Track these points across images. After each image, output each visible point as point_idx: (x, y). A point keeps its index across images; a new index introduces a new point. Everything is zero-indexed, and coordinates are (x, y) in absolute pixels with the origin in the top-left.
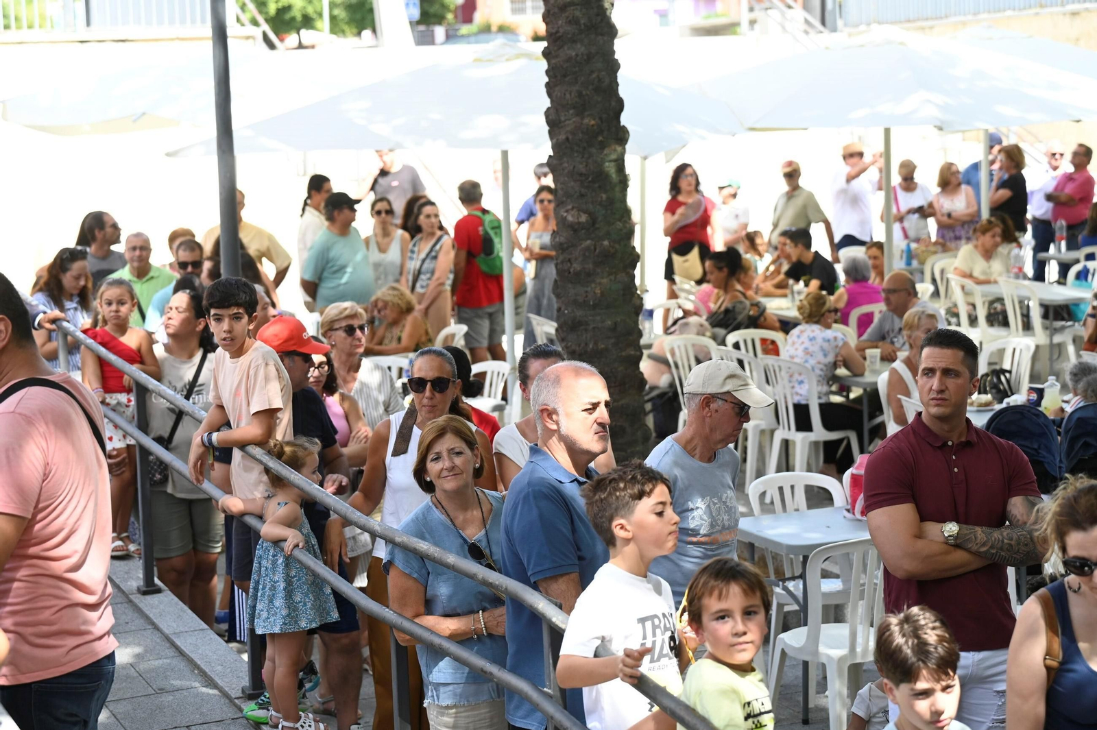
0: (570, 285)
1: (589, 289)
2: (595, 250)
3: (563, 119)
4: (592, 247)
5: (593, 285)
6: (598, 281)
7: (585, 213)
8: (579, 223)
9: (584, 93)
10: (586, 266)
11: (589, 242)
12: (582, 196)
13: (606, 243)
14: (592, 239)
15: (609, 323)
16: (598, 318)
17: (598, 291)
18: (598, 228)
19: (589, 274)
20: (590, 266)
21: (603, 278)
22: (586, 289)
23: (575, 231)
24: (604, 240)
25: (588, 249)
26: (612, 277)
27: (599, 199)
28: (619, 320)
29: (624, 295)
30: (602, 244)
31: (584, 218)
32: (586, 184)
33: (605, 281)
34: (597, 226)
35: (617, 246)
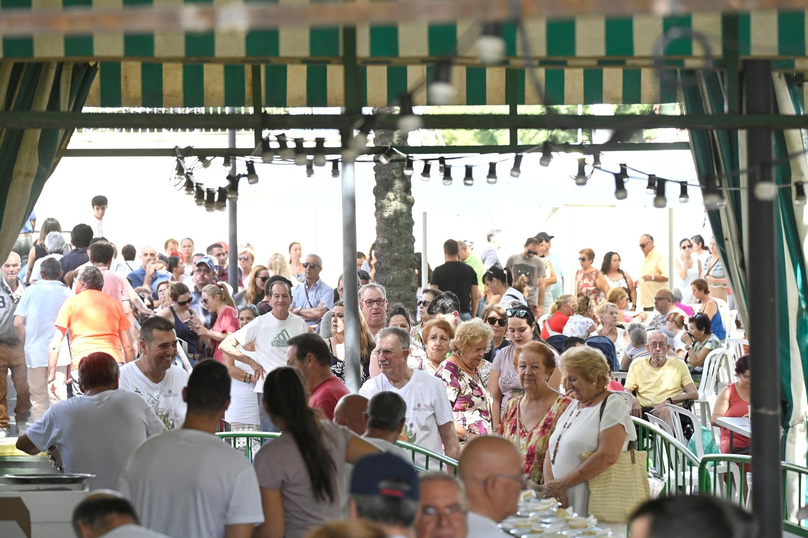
0: (379, 275)
1: (388, 277)
2: (391, 257)
3: (379, 192)
4: (389, 256)
5: (390, 275)
6: (392, 273)
7: (387, 239)
8: (384, 244)
9: (389, 179)
10: (387, 265)
11: (388, 253)
12: (386, 230)
13: (397, 254)
14: (390, 252)
15: (397, 294)
16: (391, 291)
17: (391, 278)
18: (393, 247)
19: (388, 270)
20: (389, 265)
21: (394, 272)
22: (386, 277)
23: (382, 248)
24: (396, 253)
25: (387, 257)
26: (399, 271)
27: (394, 232)
28: (402, 293)
29: (406, 280)
30: (394, 255)
31: (386, 241)
32: (388, 224)
33: (395, 273)
34: (393, 245)
35: (403, 256)
